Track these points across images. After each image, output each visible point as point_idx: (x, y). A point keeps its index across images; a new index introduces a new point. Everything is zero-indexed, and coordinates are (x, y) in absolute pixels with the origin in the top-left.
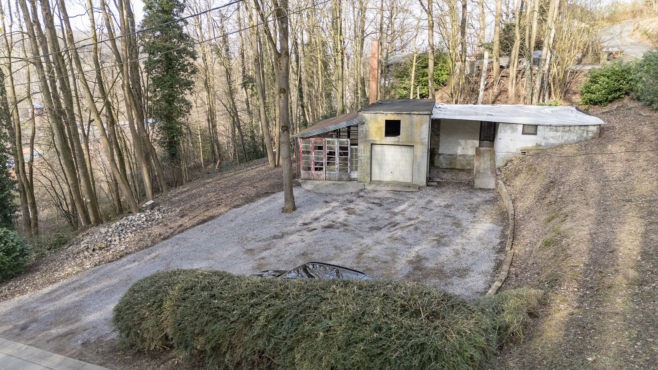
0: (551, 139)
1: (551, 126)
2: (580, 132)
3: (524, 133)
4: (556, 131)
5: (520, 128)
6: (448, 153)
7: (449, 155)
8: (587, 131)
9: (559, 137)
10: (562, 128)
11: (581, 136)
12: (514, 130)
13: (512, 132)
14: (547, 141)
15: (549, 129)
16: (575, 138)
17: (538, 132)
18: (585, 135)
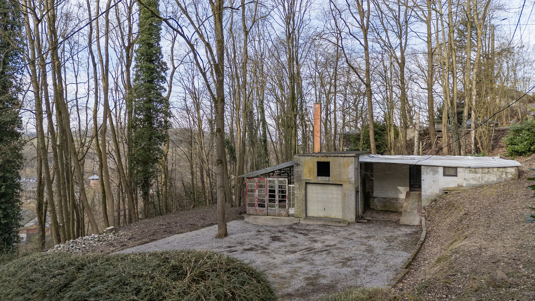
0: (472, 180)
1: (469, 168)
2: (498, 173)
3: (445, 175)
4: (476, 172)
5: (441, 170)
6: (382, 197)
7: (383, 198)
8: (506, 173)
9: (479, 178)
10: (480, 170)
11: (501, 178)
12: (435, 172)
13: (433, 174)
14: (467, 182)
15: (468, 172)
16: (495, 179)
17: (458, 174)
18: (504, 176)
